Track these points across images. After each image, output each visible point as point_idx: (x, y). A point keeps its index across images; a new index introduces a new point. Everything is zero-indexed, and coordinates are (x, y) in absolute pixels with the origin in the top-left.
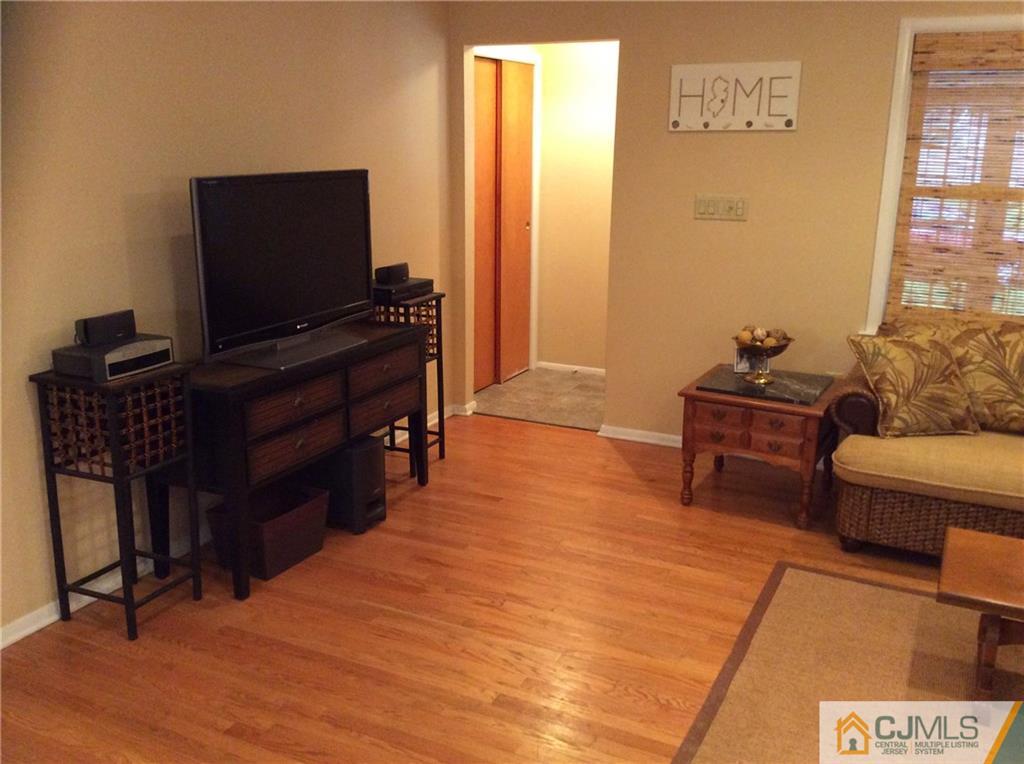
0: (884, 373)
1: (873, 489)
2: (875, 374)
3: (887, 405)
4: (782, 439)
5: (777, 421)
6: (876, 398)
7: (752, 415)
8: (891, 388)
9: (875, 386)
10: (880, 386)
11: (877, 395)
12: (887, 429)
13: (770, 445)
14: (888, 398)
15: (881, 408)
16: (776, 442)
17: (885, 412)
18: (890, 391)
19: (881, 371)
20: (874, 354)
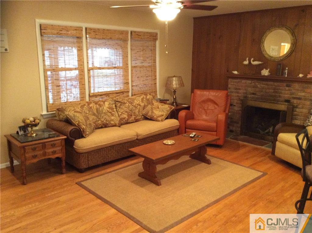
0: (79, 121)
1: (88, 152)
2: (77, 122)
3: (83, 129)
4: (55, 149)
5: (53, 144)
6: (79, 128)
7: (45, 145)
8: (82, 124)
9: (78, 125)
10: (79, 125)
11: (79, 127)
12: (86, 135)
13: (52, 152)
14: (83, 127)
15: (82, 130)
16: (54, 151)
17: (83, 130)
18: (82, 125)
19: (78, 120)
20: (74, 116)
